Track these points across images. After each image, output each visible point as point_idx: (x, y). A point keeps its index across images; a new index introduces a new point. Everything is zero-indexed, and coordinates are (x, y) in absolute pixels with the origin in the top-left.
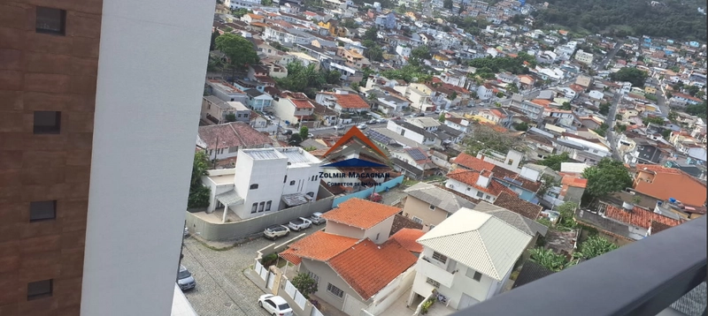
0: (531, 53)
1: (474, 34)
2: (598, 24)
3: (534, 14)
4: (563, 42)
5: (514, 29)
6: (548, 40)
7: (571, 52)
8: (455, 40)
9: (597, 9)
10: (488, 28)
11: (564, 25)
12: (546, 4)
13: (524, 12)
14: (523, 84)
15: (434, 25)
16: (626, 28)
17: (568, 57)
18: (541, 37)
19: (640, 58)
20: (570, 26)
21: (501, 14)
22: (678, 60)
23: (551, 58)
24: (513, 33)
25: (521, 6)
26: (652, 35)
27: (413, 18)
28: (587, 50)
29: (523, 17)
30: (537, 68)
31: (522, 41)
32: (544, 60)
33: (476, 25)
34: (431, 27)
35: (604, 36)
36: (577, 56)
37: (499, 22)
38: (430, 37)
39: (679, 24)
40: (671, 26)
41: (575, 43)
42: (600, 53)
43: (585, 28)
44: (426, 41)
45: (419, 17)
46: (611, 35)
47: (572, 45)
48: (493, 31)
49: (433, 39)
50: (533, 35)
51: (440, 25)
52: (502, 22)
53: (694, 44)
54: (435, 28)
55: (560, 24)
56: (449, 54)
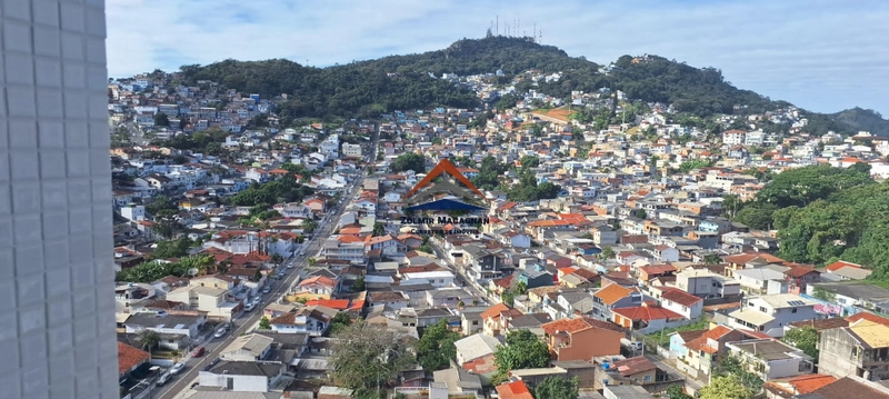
0: (296, 161)
1: (215, 153)
2: (348, 107)
3: (277, 111)
4: (322, 138)
5: (259, 134)
6: (307, 140)
7: (336, 148)
8: (197, 172)
9: (339, 91)
10: (228, 139)
11: (314, 117)
12: (285, 96)
13: (263, 109)
14: (315, 211)
15: (160, 159)
16: (376, 107)
17: (336, 154)
18: (296, 137)
19: (403, 136)
20: (321, 116)
21: (237, 118)
22: (435, 129)
23: (319, 161)
24: (262, 139)
25: (257, 103)
26: (403, 108)
27: (125, 157)
28: (352, 141)
29: (264, 116)
30: (313, 179)
31: (278, 147)
32: (314, 167)
33: (211, 139)
34: (157, 163)
35: (359, 120)
36: (344, 151)
37: (238, 129)
38: (163, 179)
39: (421, 93)
40: (415, 97)
41: (336, 136)
42: (364, 140)
43: (337, 115)
44: (158, 185)
45: (133, 154)
46: (366, 118)
47: (334, 138)
48: (236, 143)
49: (168, 180)
50: (286, 137)
51: (169, 157)
52: (243, 129)
53: (440, 110)
54: (163, 163)
55: (310, 116)
56: (200, 195)
